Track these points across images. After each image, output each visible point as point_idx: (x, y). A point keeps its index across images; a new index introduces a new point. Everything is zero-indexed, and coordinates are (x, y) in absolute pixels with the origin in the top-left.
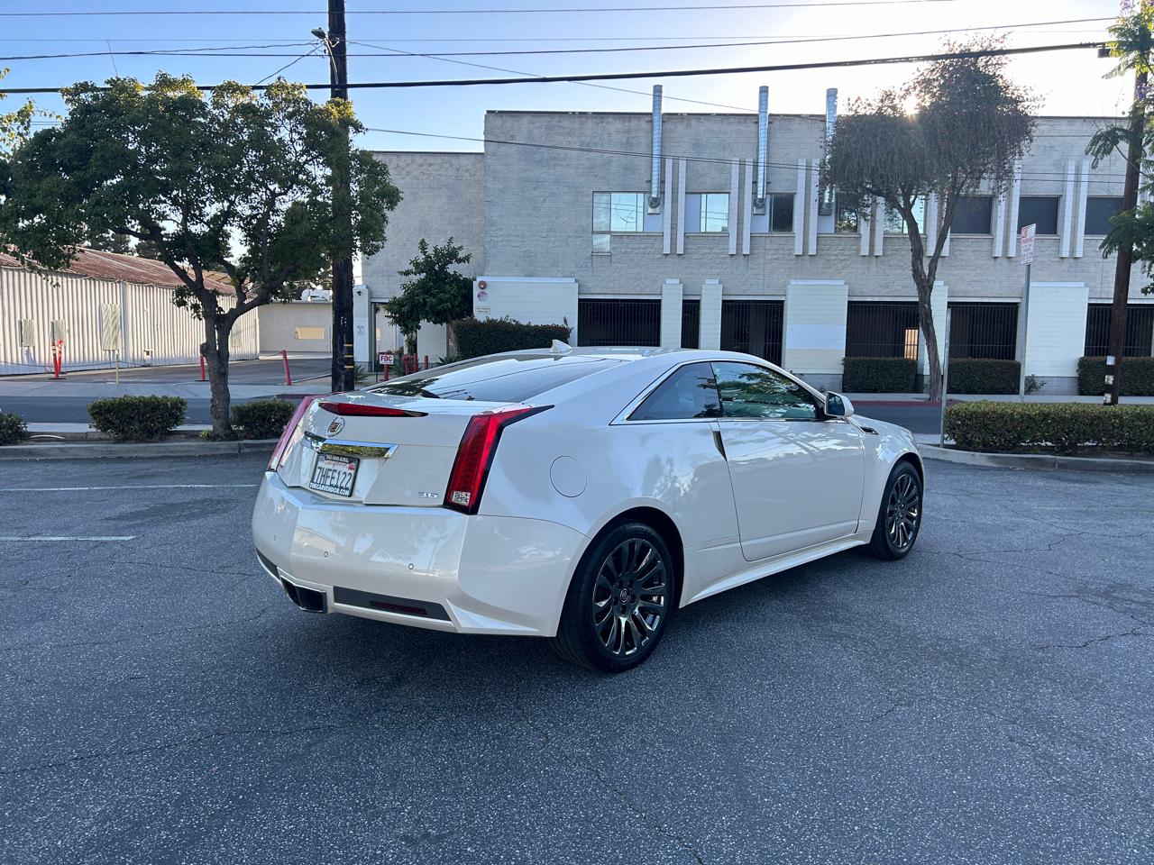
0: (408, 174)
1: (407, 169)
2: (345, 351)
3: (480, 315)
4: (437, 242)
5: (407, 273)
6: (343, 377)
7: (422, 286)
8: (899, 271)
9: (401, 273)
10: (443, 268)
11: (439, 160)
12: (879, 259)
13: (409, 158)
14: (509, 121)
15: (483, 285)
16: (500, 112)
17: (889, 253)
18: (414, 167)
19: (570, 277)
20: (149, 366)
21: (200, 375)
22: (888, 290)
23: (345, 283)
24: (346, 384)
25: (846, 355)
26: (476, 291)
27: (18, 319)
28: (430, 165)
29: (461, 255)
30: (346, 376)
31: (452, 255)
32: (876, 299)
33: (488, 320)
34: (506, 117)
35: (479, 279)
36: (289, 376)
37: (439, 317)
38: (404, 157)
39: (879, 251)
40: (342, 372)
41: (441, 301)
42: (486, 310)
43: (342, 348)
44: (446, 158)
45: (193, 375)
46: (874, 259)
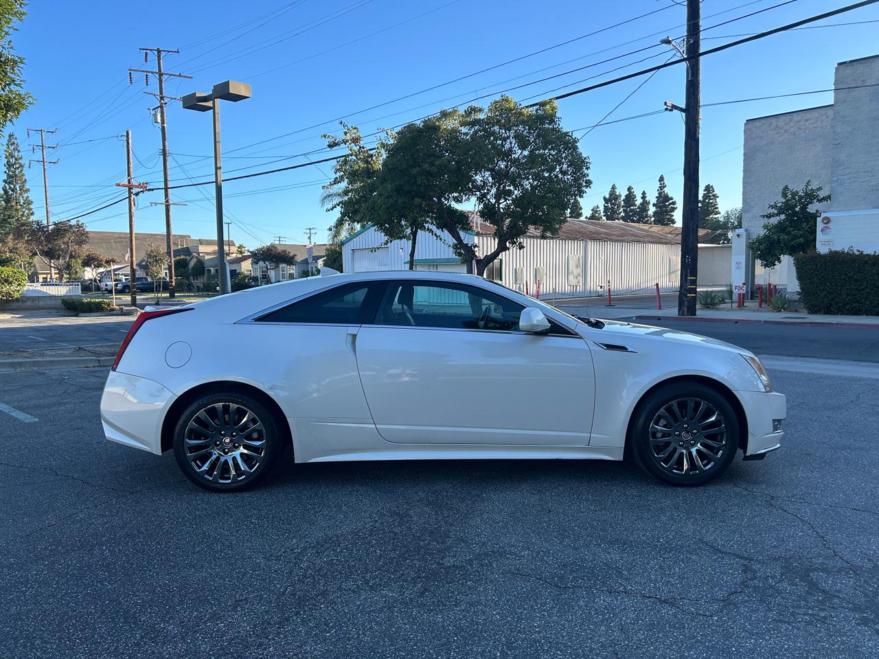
0: (786, 131)
1: (785, 128)
2: (688, 282)
3: (822, 248)
4: (799, 187)
5: (769, 216)
6: (686, 303)
7: (780, 228)
9: (764, 216)
10: (804, 208)
11: (815, 114)
13: (787, 118)
14: (860, 68)
15: (827, 221)
16: (851, 61)
18: (792, 124)
20: (601, 296)
23: (691, 229)
24: (689, 309)
26: (820, 225)
27: (515, 267)
28: (807, 120)
29: (822, 194)
30: (689, 301)
31: (811, 196)
33: (831, 252)
34: (856, 65)
35: (823, 215)
36: (660, 303)
37: (792, 251)
38: (783, 118)
40: (685, 299)
41: (796, 237)
42: (828, 242)
43: (686, 280)
44: (822, 111)
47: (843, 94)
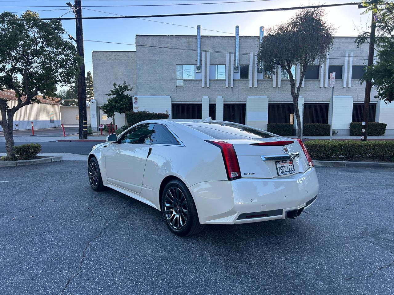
0: (110, 59)
1: (110, 57)
2: (83, 123)
3: (135, 110)
4: (120, 83)
5: (109, 95)
6: (83, 133)
7: (114, 99)
8: (286, 93)
9: (107, 95)
10: (122, 93)
11: (121, 54)
12: (279, 88)
13: (110, 53)
14: (145, 38)
15: (136, 99)
16: (141, 35)
17: (283, 86)
18: (112, 56)
19: (168, 95)
20: (17, 130)
21: (32, 133)
22: (282, 99)
23: (83, 98)
24: (84, 136)
25: (268, 123)
26: (134, 101)
28: (118, 56)
29: (129, 88)
30: (84, 132)
31: (126, 88)
32: (279, 103)
33: (138, 112)
34: (143, 37)
35: (135, 97)
36: (64, 133)
37: (121, 111)
38: (108, 53)
39: (279, 85)
40: (82, 131)
41: (122, 105)
42: (137, 108)
43: (82, 122)
44: (124, 53)
45: (29, 133)
46: (278, 88)
47: (139, 48)
